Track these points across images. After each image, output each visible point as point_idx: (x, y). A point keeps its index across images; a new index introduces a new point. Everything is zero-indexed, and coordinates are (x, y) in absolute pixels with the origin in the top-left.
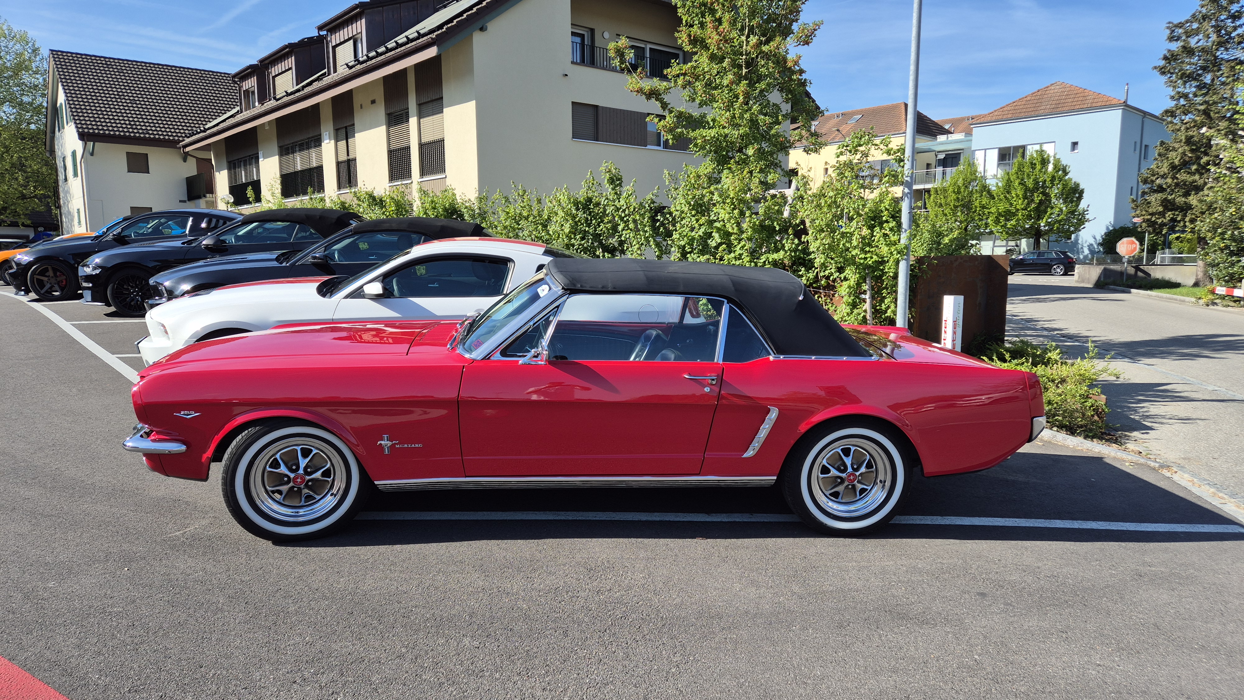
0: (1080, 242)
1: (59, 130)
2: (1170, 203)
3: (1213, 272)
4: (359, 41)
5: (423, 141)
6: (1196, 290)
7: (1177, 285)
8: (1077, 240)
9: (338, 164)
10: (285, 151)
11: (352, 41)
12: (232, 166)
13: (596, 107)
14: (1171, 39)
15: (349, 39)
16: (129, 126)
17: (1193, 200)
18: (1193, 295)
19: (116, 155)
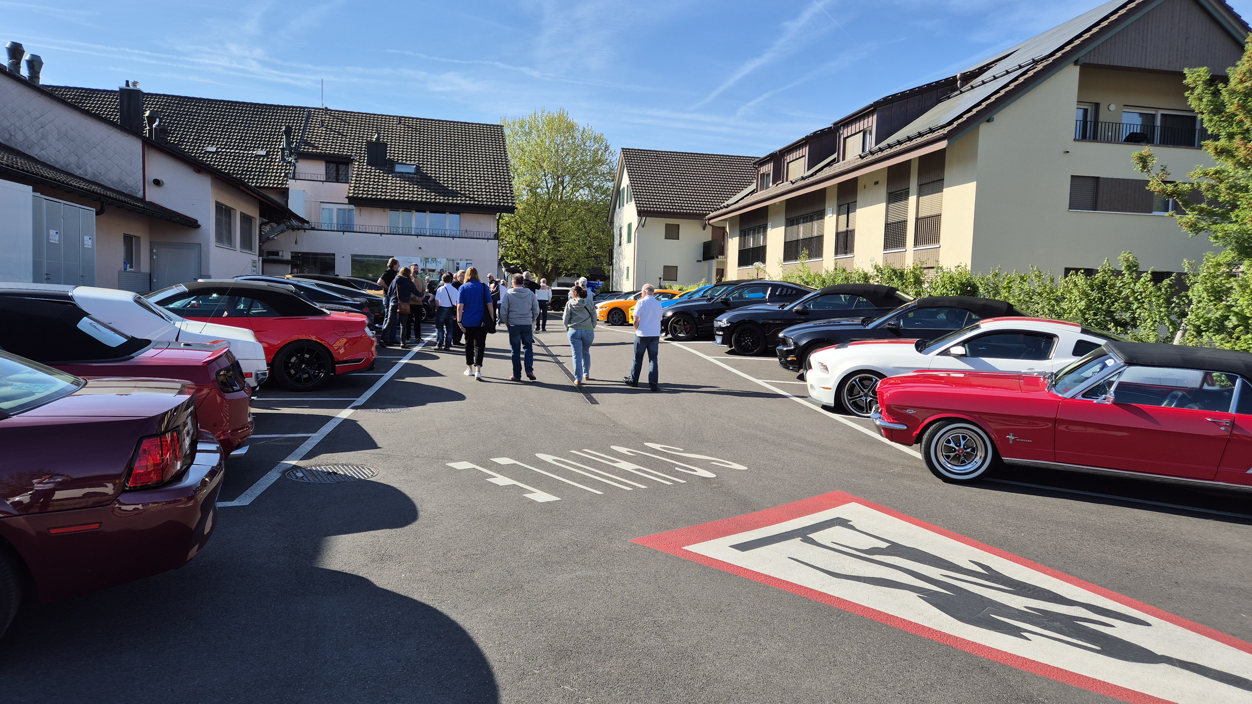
1: (619, 208)
4: (868, 133)
5: (920, 216)
9: (838, 234)
10: (790, 222)
11: (862, 133)
12: (743, 234)
13: (1097, 178)
15: (860, 132)
16: (670, 204)
19: (658, 226)
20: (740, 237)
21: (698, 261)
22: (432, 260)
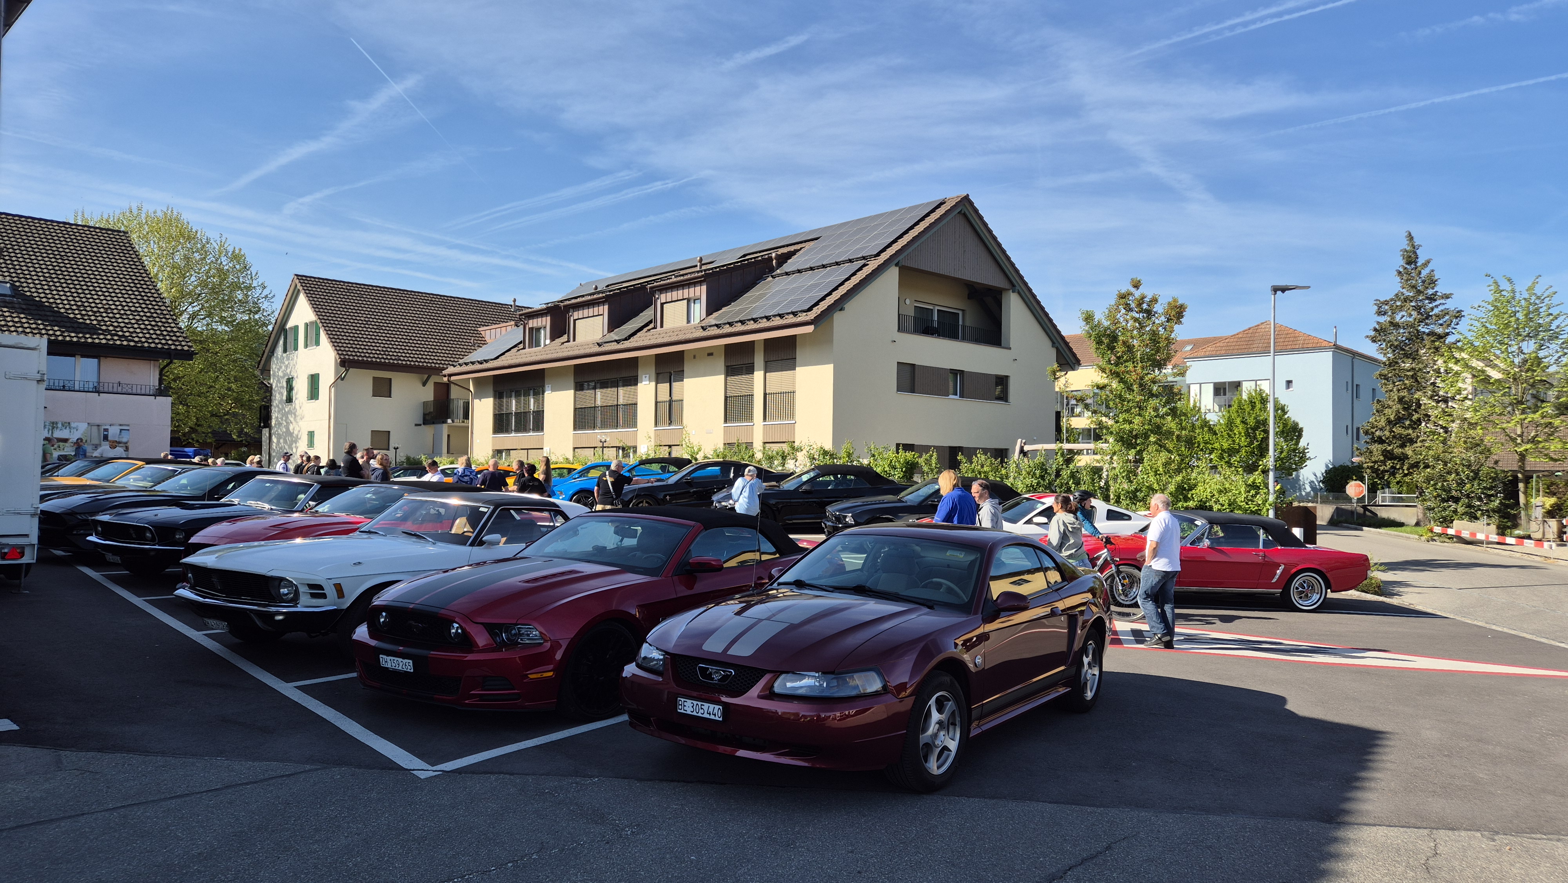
0: (1301, 478)
1: (284, 351)
2: (1390, 453)
3: (1430, 515)
4: (695, 302)
5: (769, 391)
6: (1418, 529)
7: (1400, 525)
8: (1298, 476)
9: (657, 403)
10: (583, 387)
11: (685, 301)
12: (501, 397)
13: (913, 365)
14: (1380, 313)
15: (681, 300)
16: (382, 353)
17: (1408, 451)
18: (1416, 533)
19: (364, 380)
20: (495, 398)
21: (416, 425)
22: (63, 425)
